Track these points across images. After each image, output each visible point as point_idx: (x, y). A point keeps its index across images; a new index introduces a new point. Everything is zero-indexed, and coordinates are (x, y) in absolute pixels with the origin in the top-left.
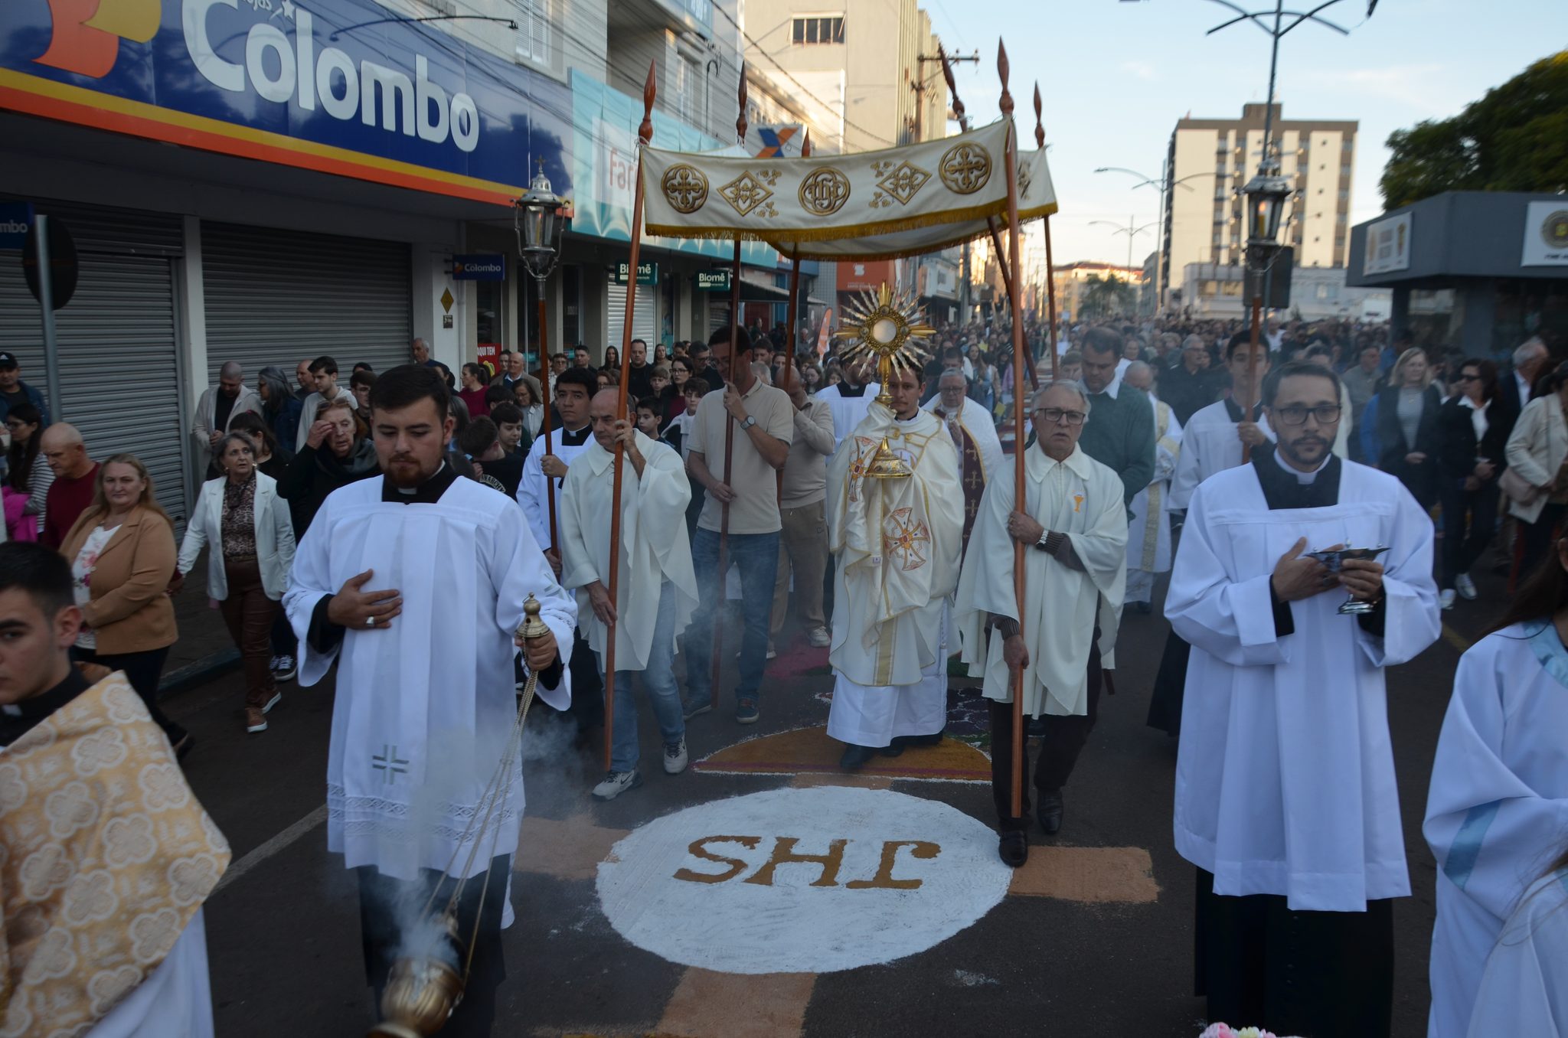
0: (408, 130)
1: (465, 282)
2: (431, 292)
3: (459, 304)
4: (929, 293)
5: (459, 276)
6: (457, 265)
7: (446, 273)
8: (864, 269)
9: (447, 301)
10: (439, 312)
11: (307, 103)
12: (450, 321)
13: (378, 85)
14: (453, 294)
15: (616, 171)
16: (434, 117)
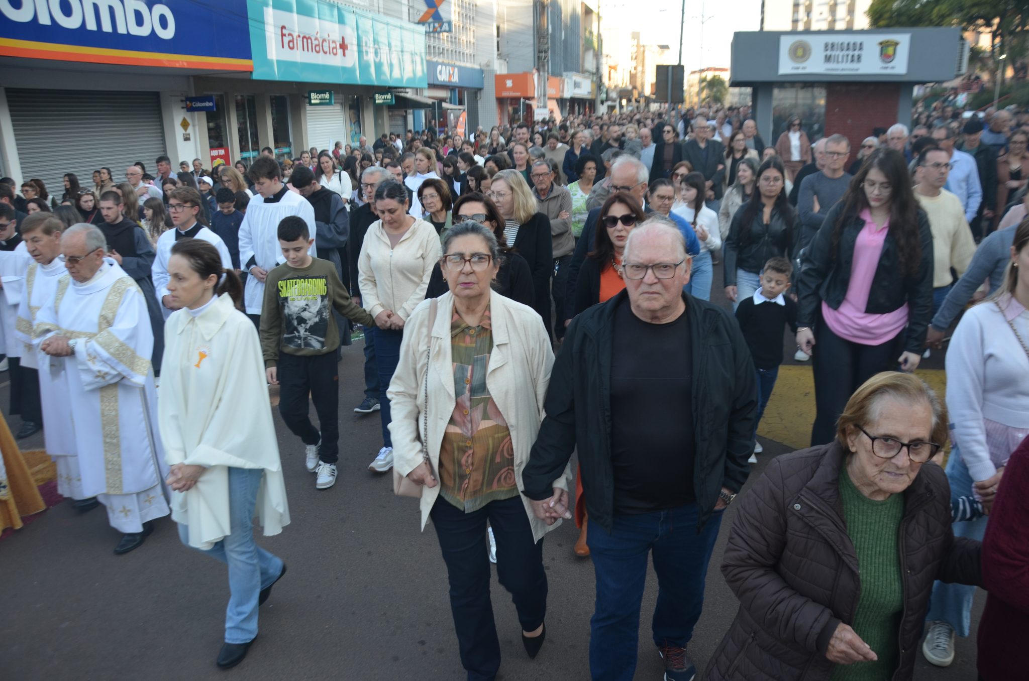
0: (121, 30)
1: (196, 113)
2: (173, 120)
3: (194, 126)
4: (567, 95)
5: (191, 109)
6: (188, 103)
7: (183, 108)
8: (513, 82)
9: (185, 125)
10: (179, 132)
11: (45, 21)
12: (188, 136)
13: (96, 8)
14: (189, 120)
15: (286, 39)
16: (140, 21)
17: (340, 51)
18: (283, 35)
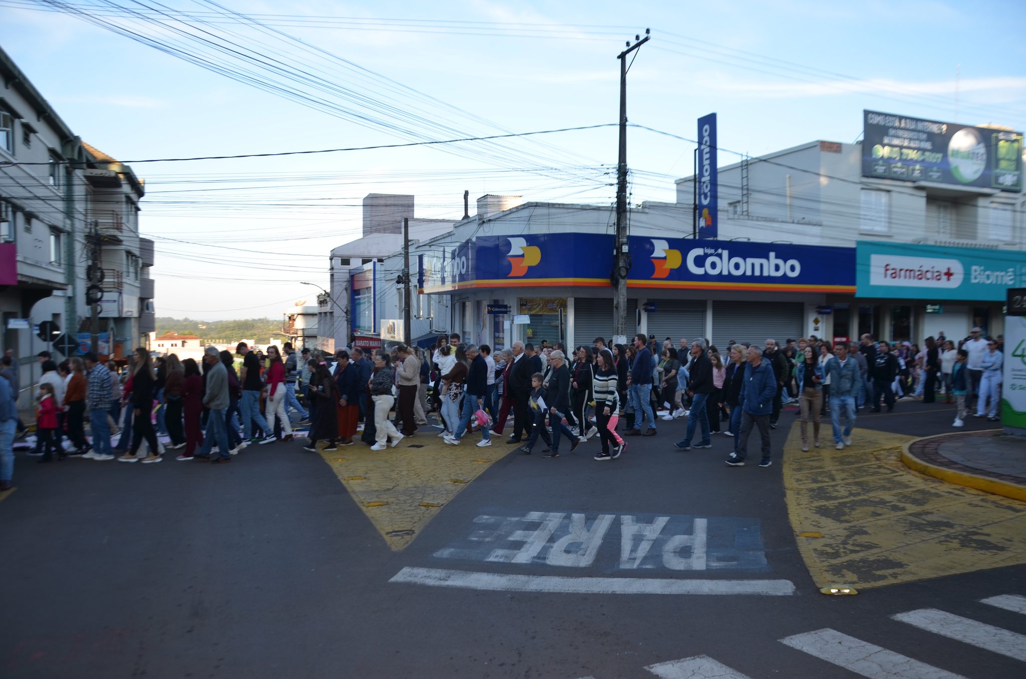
0: (765, 274)
1: (823, 315)
2: (809, 318)
5: (820, 313)
6: (821, 309)
7: (817, 312)
9: (816, 322)
10: (812, 325)
11: (725, 273)
12: (818, 328)
13: (753, 265)
14: (820, 319)
15: (889, 272)
16: (777, 268)
17: (944, 278)
18: (887, 270)
